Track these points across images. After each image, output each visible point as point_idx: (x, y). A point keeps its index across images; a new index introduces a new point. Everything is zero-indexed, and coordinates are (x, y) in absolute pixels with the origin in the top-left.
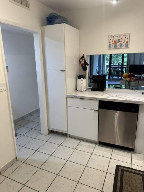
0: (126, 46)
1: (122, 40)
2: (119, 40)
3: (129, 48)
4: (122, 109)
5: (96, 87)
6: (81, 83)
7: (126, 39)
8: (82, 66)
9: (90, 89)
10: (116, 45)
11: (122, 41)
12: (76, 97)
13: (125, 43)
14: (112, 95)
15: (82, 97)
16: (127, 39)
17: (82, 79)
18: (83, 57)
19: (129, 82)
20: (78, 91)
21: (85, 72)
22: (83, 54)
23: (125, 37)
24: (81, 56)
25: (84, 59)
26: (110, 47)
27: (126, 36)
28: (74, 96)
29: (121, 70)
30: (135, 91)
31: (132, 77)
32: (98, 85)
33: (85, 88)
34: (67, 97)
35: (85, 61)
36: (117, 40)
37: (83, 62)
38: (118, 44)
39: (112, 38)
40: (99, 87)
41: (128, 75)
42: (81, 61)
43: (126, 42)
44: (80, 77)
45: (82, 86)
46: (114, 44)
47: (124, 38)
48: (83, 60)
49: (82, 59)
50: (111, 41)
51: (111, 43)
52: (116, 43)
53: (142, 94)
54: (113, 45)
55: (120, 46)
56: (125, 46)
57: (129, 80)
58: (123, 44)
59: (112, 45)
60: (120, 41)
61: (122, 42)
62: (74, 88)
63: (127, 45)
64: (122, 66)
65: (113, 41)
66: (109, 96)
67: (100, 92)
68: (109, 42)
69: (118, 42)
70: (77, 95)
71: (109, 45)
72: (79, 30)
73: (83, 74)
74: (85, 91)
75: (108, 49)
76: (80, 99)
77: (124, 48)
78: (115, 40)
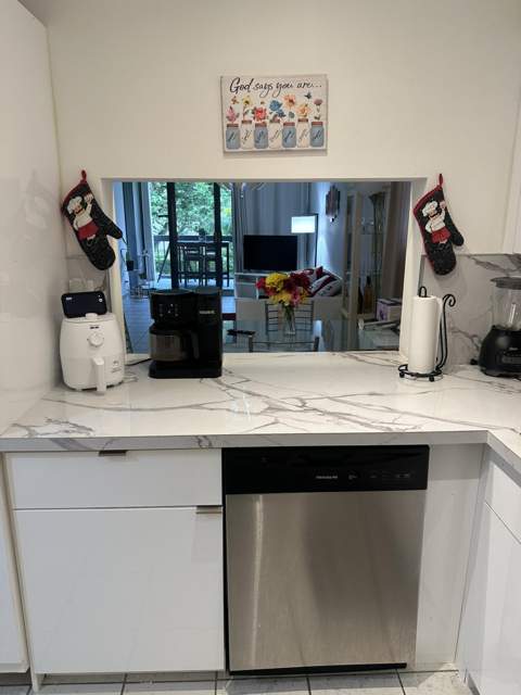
0: (313, 139)
1: (294, 109)
2: (280, 105)
3: (325, 151)
4: (351, 477)
6: (92, 345)
7: (310, 102)
8: (83, 242)
10: (265, 135)
11: (292, 115)
12: (68, 446)
13: (307, 126)
15: (113, 439)
16: (318, 103)
17: (92, 317)
18: (83, 189)
19: (291, 306)
20: (73, 390)
21: (99, 274)
22: (84, 173)
23: (309, 96)
24: (73, 182)
25: (94, 201)
26: (232, 140)
27: (312, 91)
29: (213, 253)
31: (301, 289)
33: (115, 371)
34: (2, 455)
35: (97, 212)
36: (267, 106)
37: (84, 219)
38: (273, 129)
39: (242, 94)
41: (285, 281)
42: (70, 209)
43: (311, 119)
44: (80, 304)
45: (99, 362)
46: (251, 127)
47: (301, 100)
48: (84, 205)
49: (79, 199)
50: (239, 108)
51: (238, 121)
52: (264, 125)
53: (402, 375)
54: (247, 131)
55: (285, 140)
56: (307, 140)
57: (291, 302)
58: (300, 128)
59: (243, 129)
60: (282, 115)
61: (295, 120)
62: (42, 369)
63: (318, 138)
65: (250, 108)
66: (267, 406)
67: (204, 379)
68: (227, 112)
69: (271, 117)
70: (75, 425)
71: (225, 129)
72: (46, 25)
73: (92, 290)
74: (120, 383)
75: (225, 152)
76: (103, 453)
77: (303, 152)
78: (259, 106)
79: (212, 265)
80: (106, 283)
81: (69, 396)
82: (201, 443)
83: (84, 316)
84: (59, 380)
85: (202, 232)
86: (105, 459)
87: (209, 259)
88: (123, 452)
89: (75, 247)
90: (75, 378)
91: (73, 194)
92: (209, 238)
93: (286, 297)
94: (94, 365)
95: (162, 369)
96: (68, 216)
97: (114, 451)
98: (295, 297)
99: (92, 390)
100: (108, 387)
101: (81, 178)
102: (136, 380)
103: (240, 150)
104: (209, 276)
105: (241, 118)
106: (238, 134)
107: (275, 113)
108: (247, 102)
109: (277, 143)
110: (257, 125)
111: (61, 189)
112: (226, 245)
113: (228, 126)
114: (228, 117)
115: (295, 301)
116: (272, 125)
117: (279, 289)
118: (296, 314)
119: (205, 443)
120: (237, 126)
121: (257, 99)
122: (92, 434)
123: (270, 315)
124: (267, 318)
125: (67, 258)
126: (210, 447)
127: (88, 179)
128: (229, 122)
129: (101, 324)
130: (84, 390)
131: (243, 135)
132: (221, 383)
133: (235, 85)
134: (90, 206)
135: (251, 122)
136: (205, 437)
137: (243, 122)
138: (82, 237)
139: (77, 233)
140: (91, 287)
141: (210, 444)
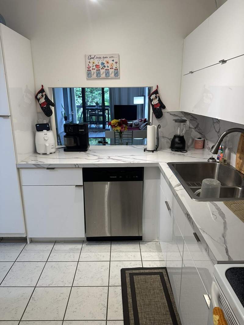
0: (115, 74)
1: (108, 65)
2: (104, 64)
3: (119, 78)
4: (120, 177)
5: (73, 144)
6: (45, 140)
7: (114, 62)
8: (42, 108)
9: (63, 150)
10: (99, 73)
11: (108, 67)
12: (38, 167)
13: (113, 70)
14: (101, 156)
15: (50, 164)
16: (116, 63)
17: (45, 131)
18: (42, 91)
20: (40, 154)
21: (48, 118)
22: (42, 86)
23: (113, 61)
24: (40, 88)
25: (46, 95)
26: (89, 75)
27: (114, 59)
28: (34, 164)
30: (133, 148)
32: (75, 141)
33: (52, 148)
34: (18, 169)
35: (46, 98)
36: (100, 64)
37: (43, 100)
38: (102, 71)
39: (92, 60)
40: (79, 144)
41: (118, 122)
42: (38, 97)
43: (114, 68)
44: (42, 127)
45: (47, 145)
46: (95, 71)
47: (111, 62)
48: (42, 96)
49: (41, 94)
50: (91, 65)
51: (91, 69)
52: (99, 70)
53: (144, 151)
55: (106, 75)
56: (113, 74)
57: (121, 131)
58: (111, 71)
59: (92, 71)
60: (105, 67)
61: (109, 68)
62: (30, 148)
63: (117, 74)
65: (94, 65)
66: (98, 158)
67: (81, 152)
68: (87, 66)
69: (101, 67)
70: (40, 161)
71: (87, 71)
72: (30, 40)
73: (46, 123)
74: (54, 153)
75: (87, 79)
76: (48, 168)
77: (112, 78)
78: (97, 64)
79: (101, 118)
80: (50, 121)
81: (38, 155)
83: (43, 131)
84: (35, 151)
85: (97, 103)
87: (100, 115)
88: (53, 168)
89: (40, 110)
90: (40, 150)
91: (39, 92)
92: (100, 106)
93: (119, 128)
94: (46, 146)
95: (68, 149)
96: (38, 100)
97: (51, 168)
99: (45, 154)
100: (50, 153)
101: (42, 87)
102: (59, 152)
103: (92, 78)
105: (92, 68)
106: (91, 73)
107: (102, 66)
108: (93, 63)
109: (104, 76)
110: (97, 70)
111: (35, 91)
113: (88, 70)
114: (87, 68)
116: (102, 70)
117: (116, 126)
119: (77, 166)
120: (90, 70)
121: (96, 62)
122: (44, 163)
123: (116, 136)
124: (115, 138)
125: (37, 113)
126: (78, 168)
127: (44, 88)
128: (88, 69)
129: (48, 133)
130: (43, 154)
131: (92, 73)
132: (86, 153)
133: (89, 57)
134: (44, 96)
135: (95, 69)
136: (77, 164)
137: (92, 69)
138: (42, 106)
139: (40, 105)
140: (45, 122)
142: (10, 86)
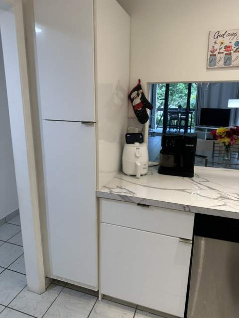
6: (136, 156)
8: (136, 111)
10: (230, 59)
12: (125, 200)
15: (144, 199)
17: (137, 144)
18: (138, 87)
19: (229, 145)
21: (141, 125)
22: (139, 81)
24: (135, 84)
25: (143, 93)
26: (212, 62)
28: (121, 196)
29: (185, 117)
31: (236, 136)
33: (144, 168)
35: (143, 98)
36: (233, 44)
37: (138, 101)
38: (235, 55)
39: (220, 39)
41: (227, 132)
42: (132, 97)
44: (133, 138)
45: (139, 164)
46: (223, 56)
48: (138, 95)
49: (136, 92)
50: (217, 47)
51: (216, 53)
52: (230, 54)
54: (220, 58)
57: (230, 143)
59: (218, 56)
62: (115, 165)
64: (187, 111)
65: (223, 46)
66: (220, 196)
67: (185, 178)
68: (211, 49)
69: (234, 49)
70: (128, 191)
71: (209, 57)
72: (130, 16)
74: (145, 175)
75: (207, 68)
76: (139, 204)
78: (228, 44)
79: (183, 122)
80: (143, 130)
81: (124, 177)
82: (185, 209)
83: (133, 143)
84: (121, 170)
85: (180, 107)
86: (140, 208)
87: (182, 119)
88: (148, 206)
89: (132, 114)
90: (128, 169)
92: (183, 109)
93: (227, 140)
94: (136, 165)
95: (164, 170)
96: (131, 99)
97: (144, 204)
98: (232, 140)
99: (134, 176)
100: (141, 175)
101: (138, 83)
102: (152, 174)
103: (216, 67)
104: (181, 127)
105: (218, 51)
106: (215, 59)
107: (237, 47)
108: (222, 43)
109: (236, 62)
110: (226, 54)
112: (191, 113)
113: (211, 55)
114: (211, 51)
115: (232, 142)
116: (235, 53)
117: (223, 136)
118: (231, 149)
119: (187, 209)
120: (215, 55)
121: (227, 41)
122: (135, 196)
123: (216, 148)
124: (214, 150)
125: (128, 118)
126: (190, 211)
127: (141, 83)
128: (212, 54)
129: (140, 147)
130: (131, 175)
131: (218, 59)
132: (193, 180)
133: (216, 35)
134: (140, 95)
135: (223, 53)
136: (187, 206)
137: (219, 53)
138: (136, 109)
139: (134, 107)
140: (137, 131)
141: (190, 210)
142: (99, 81)
